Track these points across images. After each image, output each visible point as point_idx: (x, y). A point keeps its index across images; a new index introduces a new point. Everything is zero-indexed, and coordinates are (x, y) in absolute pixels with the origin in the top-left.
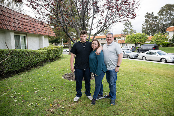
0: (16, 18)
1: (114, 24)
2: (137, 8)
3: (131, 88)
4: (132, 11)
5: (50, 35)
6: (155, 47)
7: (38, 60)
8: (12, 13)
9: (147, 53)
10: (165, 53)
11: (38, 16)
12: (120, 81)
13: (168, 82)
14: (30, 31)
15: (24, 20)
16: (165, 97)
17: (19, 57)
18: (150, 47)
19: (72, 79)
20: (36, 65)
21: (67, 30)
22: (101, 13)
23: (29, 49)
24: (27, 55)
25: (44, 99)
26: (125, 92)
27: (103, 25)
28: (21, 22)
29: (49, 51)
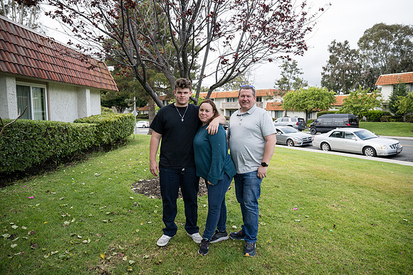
0: (22, 43)
1: (256, 65)
2: (309, 29)
3: (293, 216)
4: (298, 36)
5: (105, 87)
6: (351, 120)
7: (73, 147)
8: (12, 30)
9: (332, 135)
10: (372, 134)
11: (76, 41)
12: (269, 199)
13: (378, 202)
14: (56, 77)
15: (41, 50)
16: (370, 236)
17: (26, 138)
18: (340, 121)
19: (155, 194)
20: (68, 159)
21: (144, 77)
22: (227, 39)
23: (52, 120)
24: (46, 133)
25: (85, 241)
26: (279, 226)
27: (229, 67)
28: (32, 55)
29: (102, 126)
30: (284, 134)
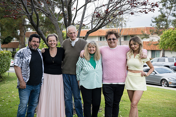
21: (38, 24)
30: (158, 74)
